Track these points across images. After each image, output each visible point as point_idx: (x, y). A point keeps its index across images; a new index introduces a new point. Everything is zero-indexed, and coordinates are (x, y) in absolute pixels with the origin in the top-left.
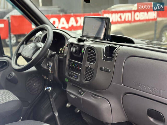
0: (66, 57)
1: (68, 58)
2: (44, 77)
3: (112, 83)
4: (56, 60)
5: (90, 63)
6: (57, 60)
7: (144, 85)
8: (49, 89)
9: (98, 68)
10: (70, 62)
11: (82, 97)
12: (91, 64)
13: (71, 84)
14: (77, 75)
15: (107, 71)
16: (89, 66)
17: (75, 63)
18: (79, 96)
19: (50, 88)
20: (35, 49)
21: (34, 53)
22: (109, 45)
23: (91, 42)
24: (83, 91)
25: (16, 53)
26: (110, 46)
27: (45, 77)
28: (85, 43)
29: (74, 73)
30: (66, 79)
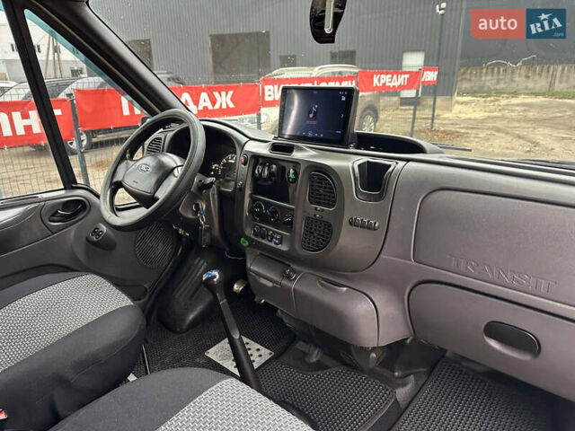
0: (242, 190)
1: (248, 192)
2: (177, 230)
3: (381, 256)
4: (213, 195)
5: (319, 208)
6: (216, 196)
7: (485, 264)
8: (215, 277)
9: (346, 221)
10: (253, 200)
11: (293, 285)
12: (323, 210)
13: (258, 252)
14: (279, 234)
15: (370, 228)
16: (315, 215)
17: (268, 205)
18: (285, 282)
19: (216, 273)
20: (160, 174)
21: (159, 184)
22: (365, 159)
23: (313, 153)
24: (295, 272)
25: (109, 182)
26: (368, 162)
27: (181, 231)
28: (296, 155)
29: (269, 230)
30: (242, 239)
